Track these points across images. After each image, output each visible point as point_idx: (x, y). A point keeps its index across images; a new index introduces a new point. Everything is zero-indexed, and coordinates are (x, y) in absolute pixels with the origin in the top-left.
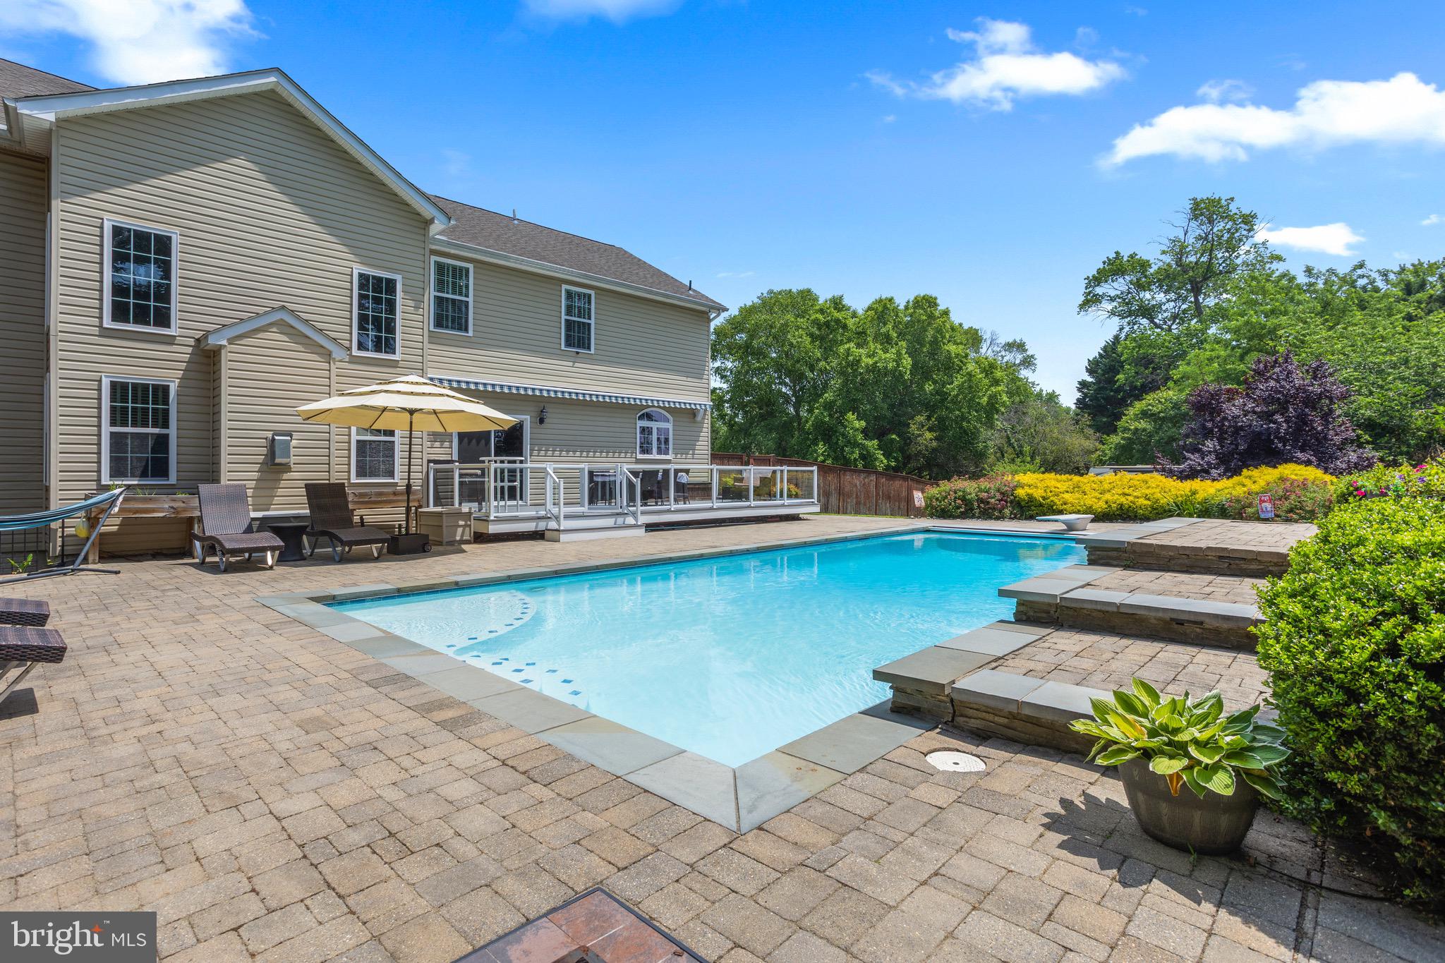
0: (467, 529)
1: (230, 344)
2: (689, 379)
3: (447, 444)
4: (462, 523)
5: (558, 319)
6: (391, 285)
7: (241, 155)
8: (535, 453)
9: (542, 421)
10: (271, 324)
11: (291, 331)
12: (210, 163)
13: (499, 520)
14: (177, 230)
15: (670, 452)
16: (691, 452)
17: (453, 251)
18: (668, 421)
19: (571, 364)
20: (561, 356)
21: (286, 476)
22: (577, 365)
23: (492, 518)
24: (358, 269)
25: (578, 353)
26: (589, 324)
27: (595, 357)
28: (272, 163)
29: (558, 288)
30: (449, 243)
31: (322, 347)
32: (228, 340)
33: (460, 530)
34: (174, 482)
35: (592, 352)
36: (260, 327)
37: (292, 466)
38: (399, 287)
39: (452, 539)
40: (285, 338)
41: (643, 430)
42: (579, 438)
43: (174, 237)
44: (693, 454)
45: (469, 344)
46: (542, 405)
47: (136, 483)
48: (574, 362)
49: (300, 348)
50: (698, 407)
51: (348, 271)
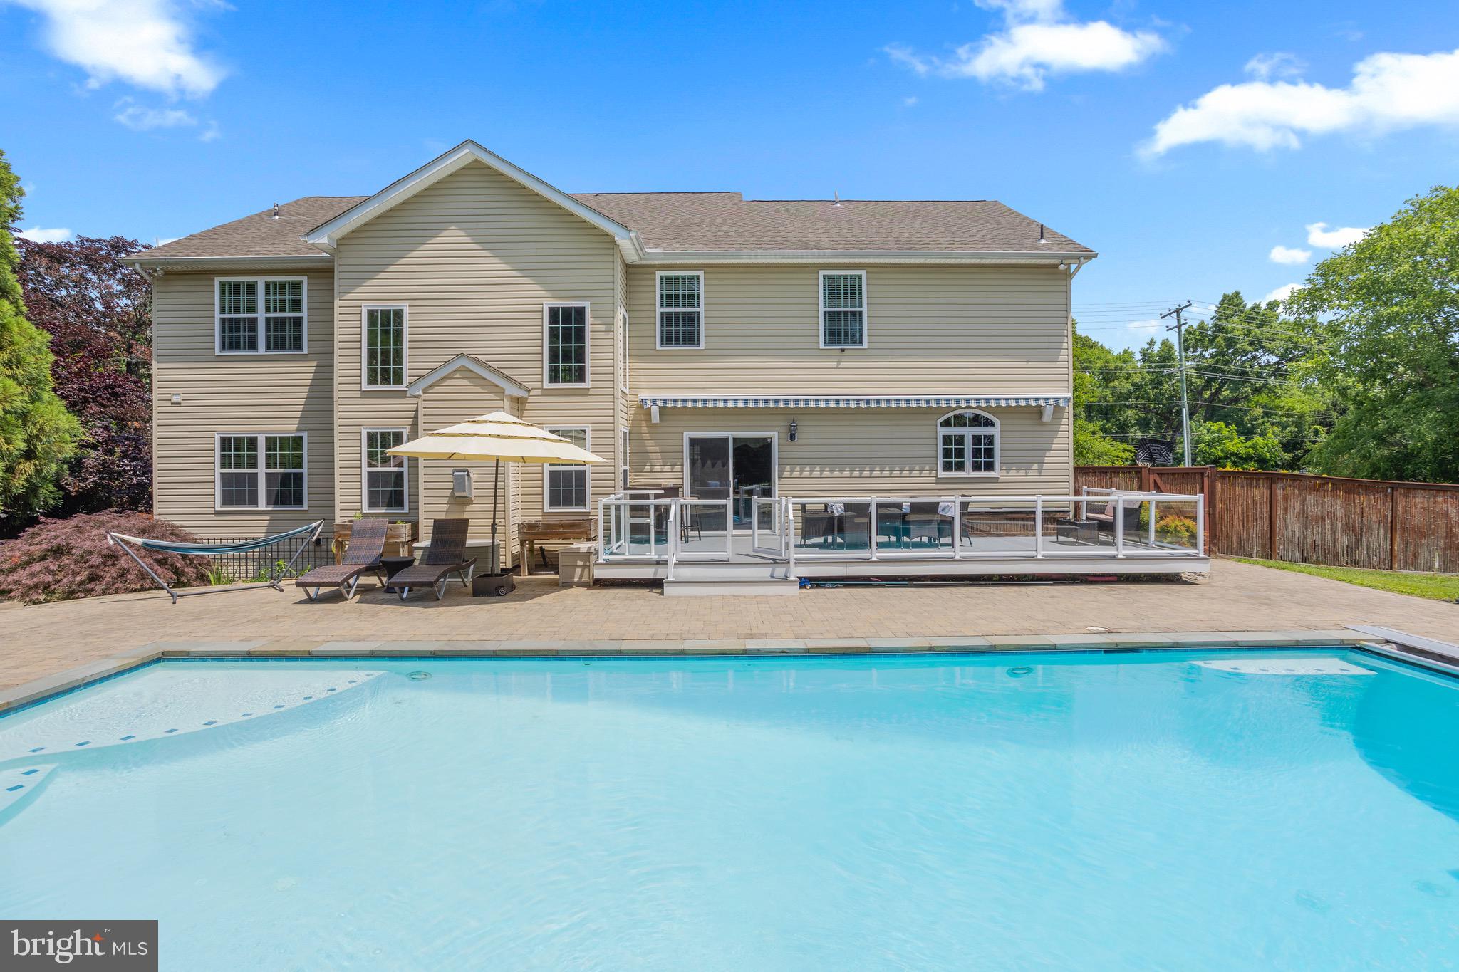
0: (587, 570)
1: (424, 393)
2: (1031, 364)
3: (678, 468)
4: (580, 563)
5: (815, 313)
6: (580, 312)
7: (451, 226)
8: (786, 474)
9: (792, 437)
10: (455, 371)
11: (470, 375)
12: (428, 240)
13: (608, 564)
14: (407, 303)
15: (997, 465)
16: (1036, 466)
17: (678, 262)
18: (992, 425)
19: (834, 365)
20: (821, 355)
21: (469, 508)
22: (842, 365)
23: (601, 561)
24: (547, 304)
25: (843, 350)
26: (861, 313)
27: (870, 352)
28: (473, 225)
29: (814, 276)
30: (666, 255)
31: (497, 386)
32: (423, 390)
33: (578, 571)
34: (407, 512)
35: (865, 345)
36: (447, 375)
37: (473, 498)
38: (588, 313)
39: (569, 580)
40: (466, 382)
41: (947, 440)
42: (846, 454)
43: (404, 308)
44: (1040, 469)
45: (703, 357)
46: (792, 417)
47: (383, 511)
48: (839, 362)
49: (479, 389)
50: (1042, 403)
51: (538, 308)
